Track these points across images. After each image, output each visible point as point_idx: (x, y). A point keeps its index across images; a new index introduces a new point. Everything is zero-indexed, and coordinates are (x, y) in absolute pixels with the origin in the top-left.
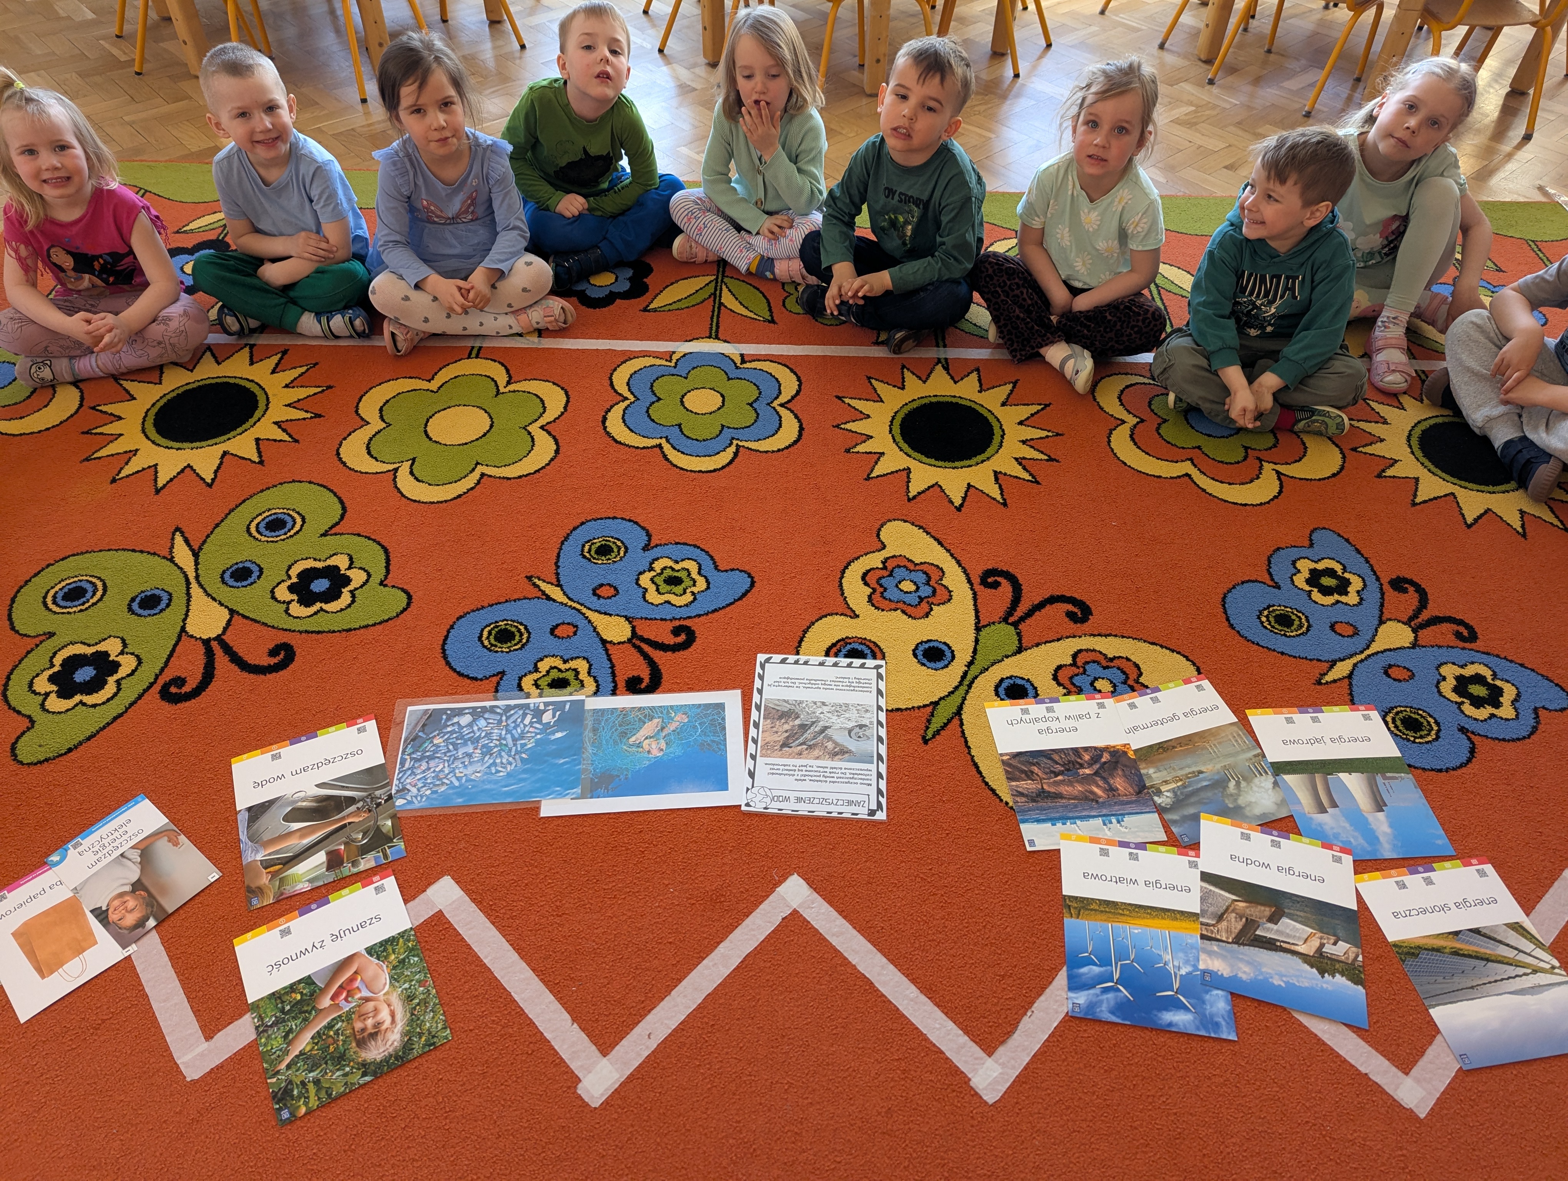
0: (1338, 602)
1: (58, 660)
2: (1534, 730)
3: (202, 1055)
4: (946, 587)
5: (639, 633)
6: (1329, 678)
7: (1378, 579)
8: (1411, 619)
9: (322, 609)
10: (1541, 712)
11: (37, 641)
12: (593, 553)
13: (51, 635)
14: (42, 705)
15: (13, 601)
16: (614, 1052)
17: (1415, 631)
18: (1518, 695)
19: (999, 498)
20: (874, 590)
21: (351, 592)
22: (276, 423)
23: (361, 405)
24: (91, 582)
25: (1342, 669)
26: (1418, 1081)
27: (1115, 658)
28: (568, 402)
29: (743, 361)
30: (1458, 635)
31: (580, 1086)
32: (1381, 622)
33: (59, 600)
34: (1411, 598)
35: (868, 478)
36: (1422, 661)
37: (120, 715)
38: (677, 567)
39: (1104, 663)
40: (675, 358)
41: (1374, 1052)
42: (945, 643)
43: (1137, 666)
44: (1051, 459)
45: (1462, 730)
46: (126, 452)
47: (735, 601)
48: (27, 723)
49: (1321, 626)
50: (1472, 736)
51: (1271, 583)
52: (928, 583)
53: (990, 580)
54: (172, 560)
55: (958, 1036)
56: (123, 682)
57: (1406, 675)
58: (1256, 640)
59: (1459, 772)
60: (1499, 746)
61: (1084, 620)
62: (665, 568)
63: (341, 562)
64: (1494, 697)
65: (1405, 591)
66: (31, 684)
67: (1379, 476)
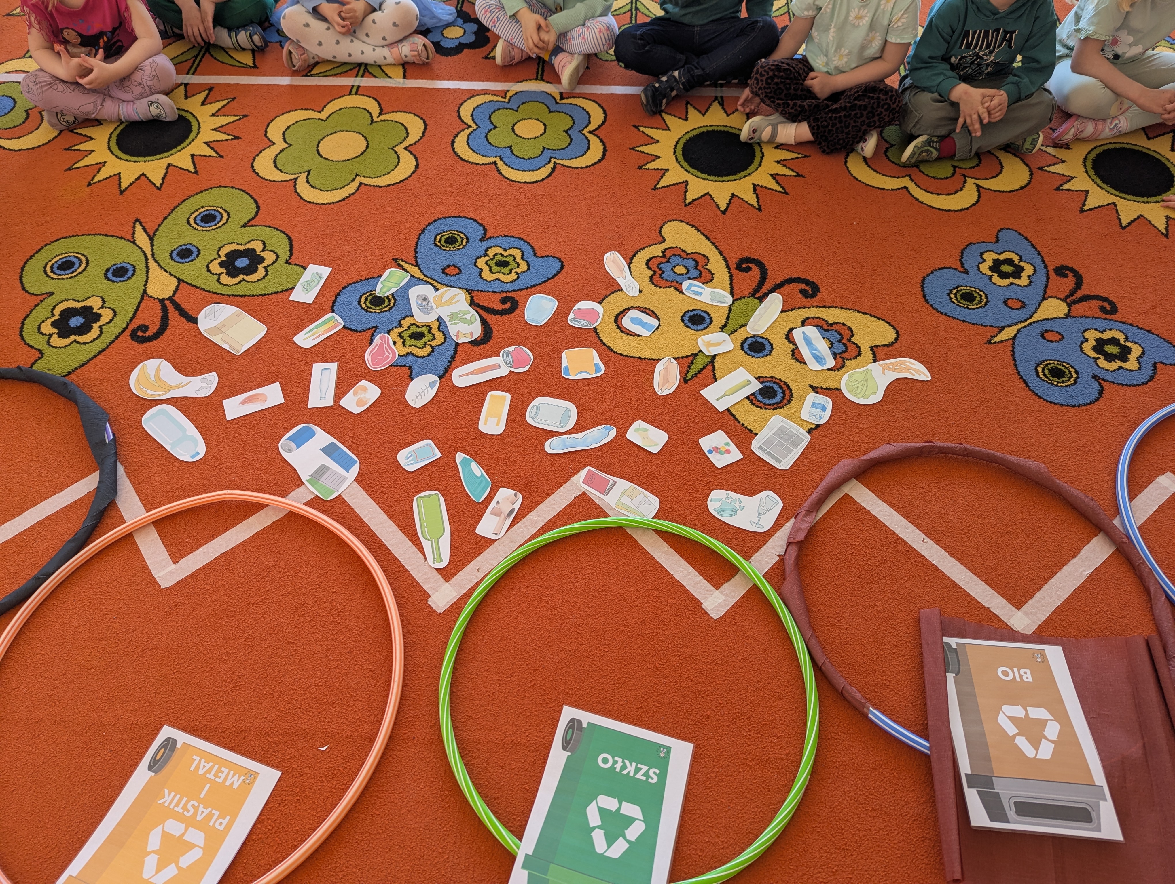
0: (1012, 284)
1: (57, 312)
2: (1152, 378)
3: (171, 572)
4: (710, 271)
5: (476, 301)
6: (997, 339)
7: (1046, 267)
8: (1067, 297)
9: (244, 280)
10: (1159, 366)
11: (41, 298)
12: (442, 242)
13: (51, 294)
14: (48, 342)
15: (22, 269)
16: (453, 579)
17: (1069, 305)
18: (1143, 353)
19: (755, 204)
20: (655, 272)
21: (265, 267)
22: (206, 143)
23: (268, 130)
24: (77, 257)
25: (1008, 333)
26: (1026, 614)
27: (834, 323)
28: (425, 129)
29: (562, 98)
30: (1103, 309)
31: (430, 599)
32: (1044, 299)
33: (55, 270)
34: (1070, 281)
35: (655, 189)
36: (1070, 328)
37: (103, 350)
38: (505, 253)
39: (826, 327)
40: (509, 95)
41: (996, 594)
42: (706, 312)
43: (851, 329)
44: (798, 175)
45: (1095, 377)
46: (97, 164)
47: (549, 279)
48: (38, 354)
49: (996, 301)
50: (1102, 382)
51: (962, 270)
52: (696, 268)
53: (743, 266)
54: (134, 242)
55: (695, 576)
56: (104, 327)
57: (1057, 337)
58: (944, 311)
59: (1089, 407)
60: (1121, 390)
61: (813, 296)
62: (496, 254)
63: (257, 246)
64: (1124, 354)
65: (1066, 276)
66: (39, 328)
67: (1058, 189)
